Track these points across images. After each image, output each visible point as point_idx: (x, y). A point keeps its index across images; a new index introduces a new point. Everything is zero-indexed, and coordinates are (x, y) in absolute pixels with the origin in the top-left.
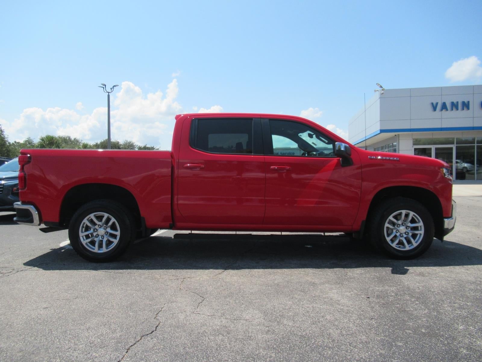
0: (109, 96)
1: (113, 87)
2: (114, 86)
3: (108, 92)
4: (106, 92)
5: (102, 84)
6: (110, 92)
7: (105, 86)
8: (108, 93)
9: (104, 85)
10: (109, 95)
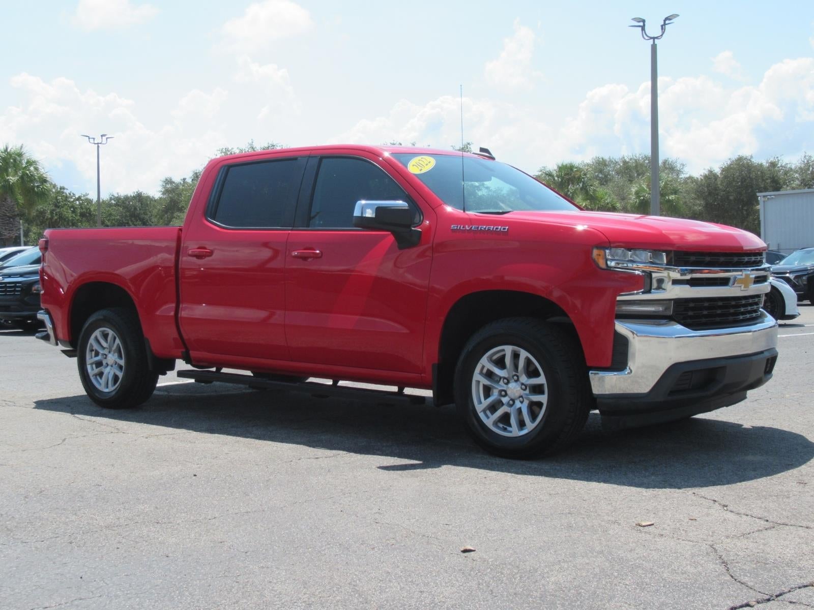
0: (654, 48)
1: (665, 21)
2: (667, 19)
3: (651, 38)
4: (647, 38)
5: (634, 19)
6: (657, 38)
7: (644, 21)
8: (652, 40)
9: (639, 22)
10: (656, 45)
